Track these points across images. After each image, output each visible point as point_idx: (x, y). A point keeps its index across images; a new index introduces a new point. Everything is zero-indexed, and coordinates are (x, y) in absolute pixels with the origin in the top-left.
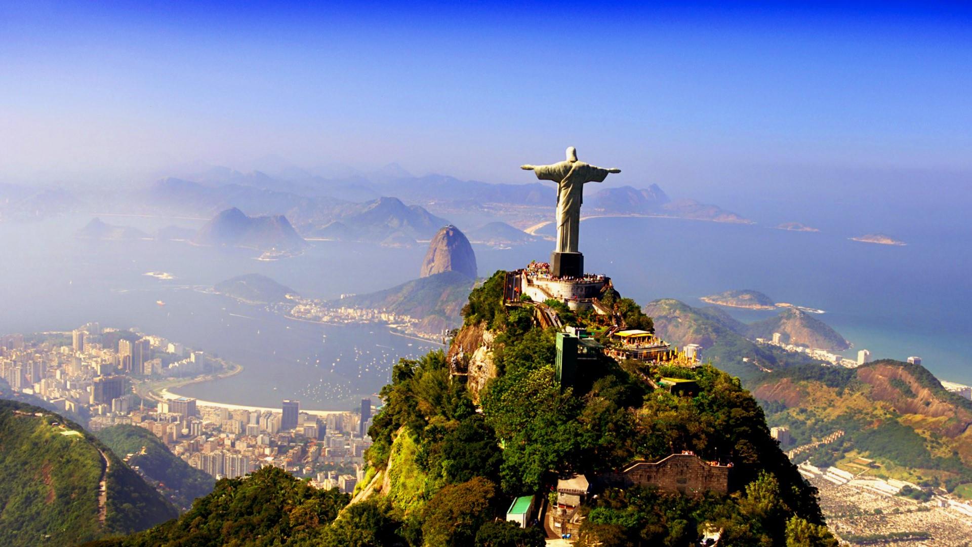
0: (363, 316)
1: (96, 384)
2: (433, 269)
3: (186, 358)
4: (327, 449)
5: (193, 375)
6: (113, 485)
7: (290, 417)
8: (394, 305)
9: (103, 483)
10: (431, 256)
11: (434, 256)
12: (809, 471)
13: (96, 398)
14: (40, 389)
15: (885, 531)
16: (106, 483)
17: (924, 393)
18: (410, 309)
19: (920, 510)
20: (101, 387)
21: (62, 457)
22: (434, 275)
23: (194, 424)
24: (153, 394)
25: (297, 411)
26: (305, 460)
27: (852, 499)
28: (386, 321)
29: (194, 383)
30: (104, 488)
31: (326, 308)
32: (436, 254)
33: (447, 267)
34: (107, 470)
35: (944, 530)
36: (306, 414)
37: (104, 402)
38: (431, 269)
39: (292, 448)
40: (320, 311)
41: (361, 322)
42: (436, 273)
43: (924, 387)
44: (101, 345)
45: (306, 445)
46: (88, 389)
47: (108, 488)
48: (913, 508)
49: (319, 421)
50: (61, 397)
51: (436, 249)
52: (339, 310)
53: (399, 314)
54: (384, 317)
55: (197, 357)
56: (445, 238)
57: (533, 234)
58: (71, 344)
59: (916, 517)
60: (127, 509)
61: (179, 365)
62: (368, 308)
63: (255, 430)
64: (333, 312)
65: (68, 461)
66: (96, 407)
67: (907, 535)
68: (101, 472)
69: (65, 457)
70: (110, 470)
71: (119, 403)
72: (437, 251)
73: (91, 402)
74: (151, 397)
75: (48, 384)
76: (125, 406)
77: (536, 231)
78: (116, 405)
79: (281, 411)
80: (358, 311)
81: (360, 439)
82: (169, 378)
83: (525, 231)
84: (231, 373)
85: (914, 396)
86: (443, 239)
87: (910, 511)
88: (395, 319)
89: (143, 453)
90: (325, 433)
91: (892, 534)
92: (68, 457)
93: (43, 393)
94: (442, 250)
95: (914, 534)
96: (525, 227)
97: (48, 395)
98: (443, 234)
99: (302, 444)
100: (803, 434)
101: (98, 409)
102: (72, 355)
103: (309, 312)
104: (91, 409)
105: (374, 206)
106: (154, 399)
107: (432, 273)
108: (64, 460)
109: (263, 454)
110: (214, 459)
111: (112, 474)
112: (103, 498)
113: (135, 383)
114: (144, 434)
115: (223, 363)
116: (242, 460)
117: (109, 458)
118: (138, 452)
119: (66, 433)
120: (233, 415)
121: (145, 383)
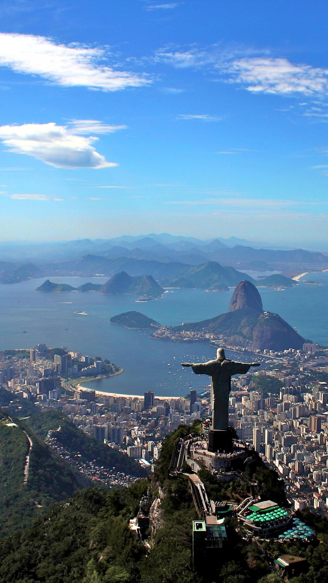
0: (195, 336)
1: (40, 382)
2: (236, 306)
3: (92, 365)
4: (170, 422)
5: (95, 375)
6: (33, 458)
7: (149, 400)
8: (213, 329)
9: (28, 457)
10: (235, 299)
11: (236, 299)
13: (40, 391)
14: (11, 385)
16: (30, 457)
18: (223, 332)
20: (42, 384)
21: (7, 439)
22: (237, 310)
23: (93, 406)
24: (72, 386)
25: (153, 397)
26: (157, 429)
28: (208, 339)
29: (96, 380)
30: (28, 460)
31: (173, 332)
32: (238, 297)
33: (245, 305)
34: (31, 448)
36: (158, 399)
37: (44, 393)
38: (235, 306)
39: (150, 421)
40: (170, 333)
41: (194, 340)
42: (238, 309)
44: (45, 358)
45: (158, 419)
46: (37, 384)
47: (30, 459)
49: (166, 404)
50: (21, 390)
51: (238, 294)
52: (181, 332)
53: (215, 334)
54: (207, 336)
55: (97, 364)
56: (243, 288)
57: (297, 281)
58: (29, 357)
60: (40, 473)
61: (87, 369)
62: (198, 331)
63: (129, 410)
64: (178, 333)
65: (10, 443)
66: (40, 396)
68: (27, 450)
69: (8, 440)
70: (32, 448)
71: (52, 393)
72: (238, 295)
73: (38, 393)
74: (71, 389)
75: (15, 382)
76: (56, 395)
77: (300, 279)
78: (51, 395)
79: (143, 397)
80: (192, 332)
81: (189, 415)
82: (81, 377)
83: (293, 279)
84: (117, 373)
86: (242, 289)
88: (213, 337)
89: (59, 430)
90: (169, 412)
92: (10, 440)
93: (12, 387)
94: (241, 295)
96: (293, 277)
97: (15, 388)
98: (241, 286)
99: (155, 419)
101: (41, 397)
102: (29, 363)
103: (164, 333)
104: (38, 396)
105: (203, 267)
106: (73, 390)
107: (236, 309)
108: (7, 441)
109: (133, 425)
110: (103, 429)
111: (33, 451)
112: (27, 467)
113: (63, 380)
114: (61, 417)
115: (113, 367)
116: (119, 430)
117: (32, 441)
118: (56, 429)
119: (9, 425)
120: (116, 400)
121: (68, 380)
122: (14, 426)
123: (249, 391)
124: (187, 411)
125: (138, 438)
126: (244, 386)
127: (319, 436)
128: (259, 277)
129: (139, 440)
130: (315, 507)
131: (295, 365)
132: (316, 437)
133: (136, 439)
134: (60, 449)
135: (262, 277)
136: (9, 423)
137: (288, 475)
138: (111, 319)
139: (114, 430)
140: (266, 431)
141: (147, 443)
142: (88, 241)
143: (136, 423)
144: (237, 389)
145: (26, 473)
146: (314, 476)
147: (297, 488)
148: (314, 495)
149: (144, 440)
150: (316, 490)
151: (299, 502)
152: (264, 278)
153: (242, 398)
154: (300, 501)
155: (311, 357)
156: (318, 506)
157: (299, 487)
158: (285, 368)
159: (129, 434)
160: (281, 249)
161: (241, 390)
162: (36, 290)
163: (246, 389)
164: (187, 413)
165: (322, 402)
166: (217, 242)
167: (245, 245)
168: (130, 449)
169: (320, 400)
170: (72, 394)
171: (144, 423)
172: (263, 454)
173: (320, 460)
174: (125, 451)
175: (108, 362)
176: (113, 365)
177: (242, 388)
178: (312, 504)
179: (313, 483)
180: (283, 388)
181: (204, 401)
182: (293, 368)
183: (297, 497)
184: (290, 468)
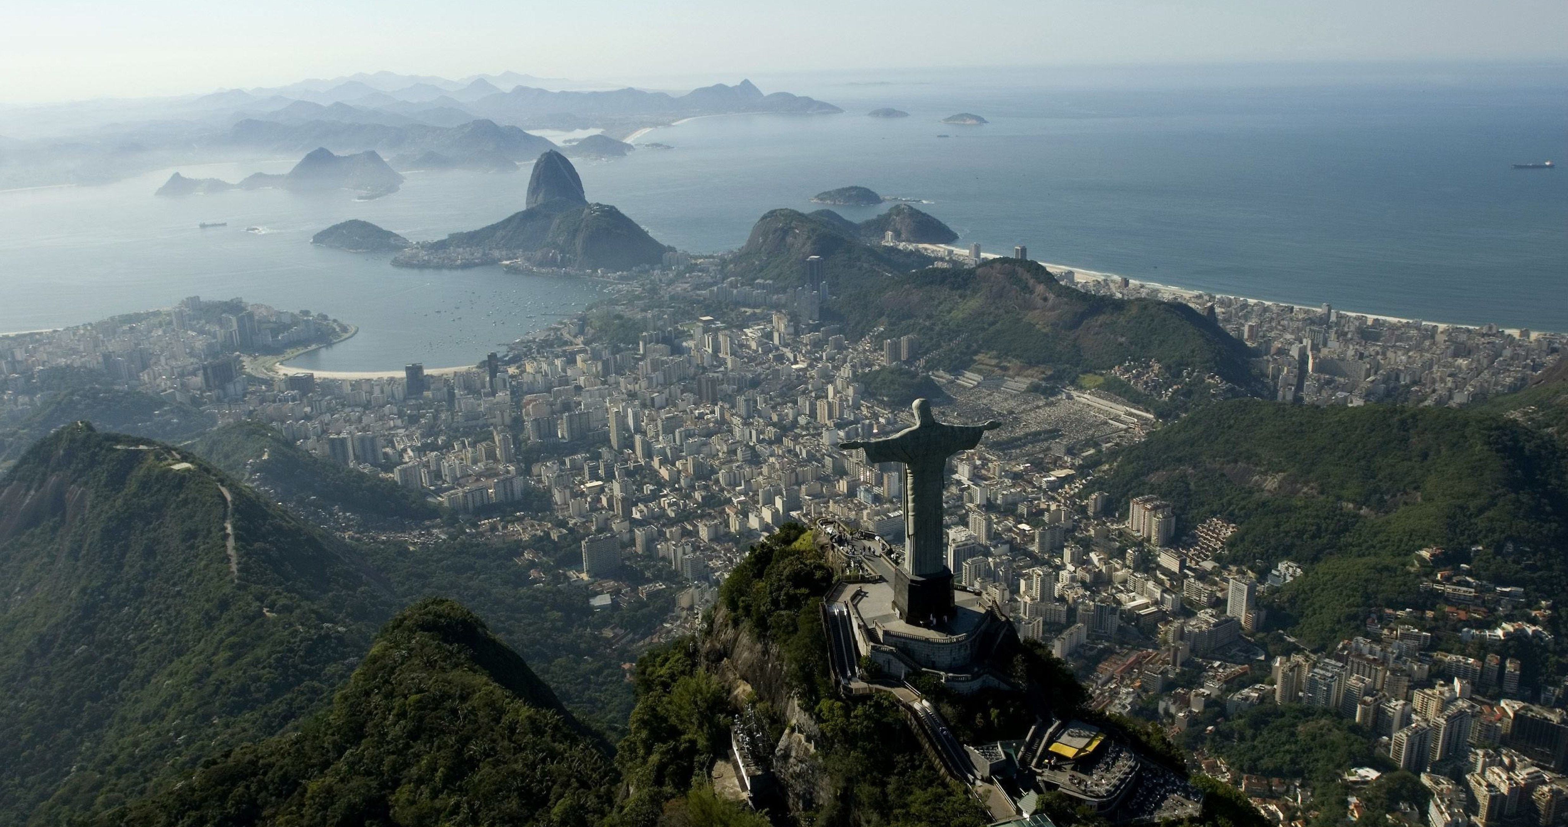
1: (203, 368)
3: (296, 325)
4: (459, 414)
5: (306, 344)
6: (240, 524)
7: (416, 379)
8: (504, 241)
9: (228, 524)
10: (535, 185)
11: (538, 183)
12: (942, 377)
13: (207, 384)
15: (1019, 432)
16: (232, 523)
17: (1040, 288)
18: (521, 243)
19: (1046, 405)
20: (209, 371)
23: (315, 401)
24: (266, 369)
25: (421, 372)
27: (985, 401)
28: (498, 259)
29: (307, 352)
30: (229, 530)
31: (433, 251)
32: (540, 181)
33: (553, 196)
34: (229, 506)
35: (1071, 423)
36: (431, 375)
37: (218, 388)
39: (423, 416)
40: (427, 256)
41: (472, 262)
42: (542, 202)
43: (1040, 283)
44: (204, 322)
45: (437, 411)
46: (199, 375)
47: (235, 527)
48: (1041, 403)
49: (446, 381)
51: (539, 176)
52: (448, 253)
53: (510, 250)
54: (495, 255)
55: (306, 323)
58: (172, 323)
59: (1044, 413)
60: (257, 549)
61: (289, 334)
62: (478, 246)
63: (381, 400)
64: (442, 253)
66: (211, 395)
67: (1039, 433)
68: (223, 510)
70: (232, 505)
71: (232, 386)
72: (541, 178)
73: (202, 388)
74: (266, 374)
76: (241, 389)
79: (404, 374)
82: (281, 350)
83: (626, 141)
84: (345, 336)
85: (1032, 292)
87: (1038, 407)
89: (265, 457)
90: (455, 396)
91: (1027, 435)
95: (1046, 432)
97: (157, 385)
99: (433, 410)
100: (931, 339)
101: (214, 397)
104: (205, 395)
105: (467, 131)
106: (270, 376)
109: (395, 426)
110: (343, 441)
111: (236, 510)
112: (231, 543)
113: (246, 361)
114: (264, 431)
115: (335, 325)
116: (373, 439)
117: (230, 491)
118: (260, 456)
119: (177, 467)
120: (356, 385)
121: (255, 357)
122: (188, 470)
123: (586, 343)
124: (486, 391)
125: (409, 450)
126: (575, 337)
127: (717, 409)
128: (565, 142)
129: (411, 453)
130: (732, 530)
131: (654, 290)
132: (713, 412)
133: (404, 450)
134: (275, 492)
135: (570, 141)
136: (174, 464)
137: (678, 482)
138: (314, 237)
139: (362, 440)
140: (629, 410)
141: (425, 455)
142: (238, 93)
143: (399, 422)
144: (566, 343)
145: (231, 551)
146: (721, 479)
147: (696, 502)
148: (727, 509)
149: (421, 451)
150: (729, 501)
151: (706, 525)
152: (575, 144)
153: (578, 357)
154: (708, 523)
155: (680, 275)
156: (738, 528)
157: (700, 500)
158: (639, 298)
159: (391, 444)
160: (598, 90)
161: (572, 344)
162: (157, 194)
163: (580, 340)
164: (487, 395)
165: (710, 351)
166: (481, 83)
167: (533, 85)
168: (400, 471)
169: (707, 349)
170: (270, 383)
171: (413, 420)
172: (630, 451)
173: (726, 450)
174: (391, 475)
175: (325, 318)
176: (335, 321)
177: (574, 340)
178: (727, 526)
179: (722, 490)
180: (644, 334)
181: (512, 370)
182: (653, 298)
183: (702, 517)
184: (678, 469)
